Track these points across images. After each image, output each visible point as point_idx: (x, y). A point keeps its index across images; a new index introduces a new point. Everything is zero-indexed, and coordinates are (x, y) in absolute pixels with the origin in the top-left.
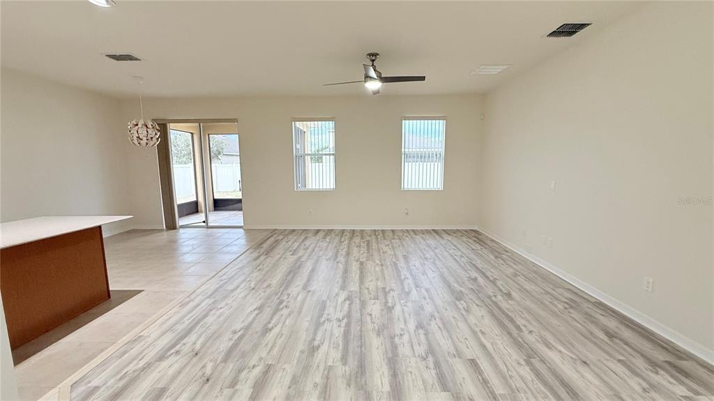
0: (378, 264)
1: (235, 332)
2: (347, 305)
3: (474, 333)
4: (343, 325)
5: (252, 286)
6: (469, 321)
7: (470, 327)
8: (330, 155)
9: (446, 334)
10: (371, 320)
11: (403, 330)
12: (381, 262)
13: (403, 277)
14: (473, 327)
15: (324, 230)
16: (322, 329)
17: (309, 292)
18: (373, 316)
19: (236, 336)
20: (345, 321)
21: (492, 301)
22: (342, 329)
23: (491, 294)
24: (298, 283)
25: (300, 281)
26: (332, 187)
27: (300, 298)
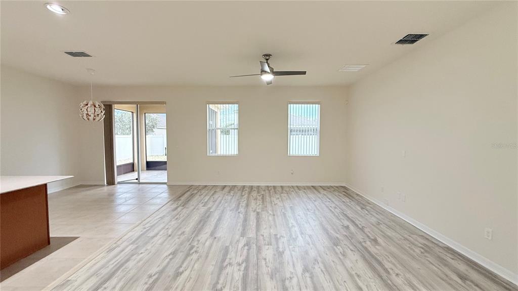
0: (270, 214)
1: (150, 276)
2: (245, 251)
3: (351, 275)
4: (242, 268)
5: (170, 232)
6: (346, 265)
7: (347, 270)
8: (234, 129)
9: (327, 277)
10: (266, 264)
11: (292, 273)
12: (273, 212)
13: (290, 225)
14: (349, 269)
15: (229, 186)
16: (225, 272)
17: (215, 238)
18: (267, 260)
19: (151, 280)
20: (244, 265)
21: (362, 246)
22: (241, 273)
23: (362, 240)
24: (207, 231)
25: (208, 230)
26: (236, 153)
27: (208, 244)
